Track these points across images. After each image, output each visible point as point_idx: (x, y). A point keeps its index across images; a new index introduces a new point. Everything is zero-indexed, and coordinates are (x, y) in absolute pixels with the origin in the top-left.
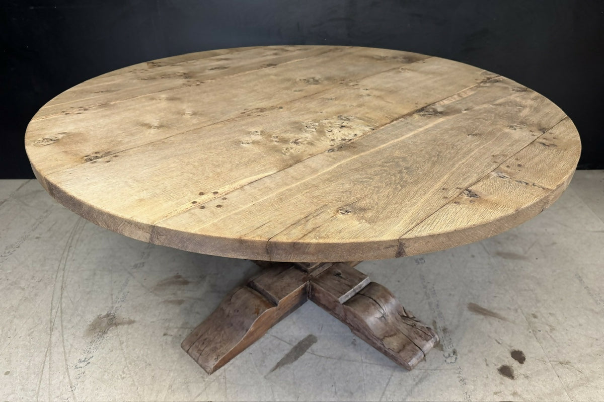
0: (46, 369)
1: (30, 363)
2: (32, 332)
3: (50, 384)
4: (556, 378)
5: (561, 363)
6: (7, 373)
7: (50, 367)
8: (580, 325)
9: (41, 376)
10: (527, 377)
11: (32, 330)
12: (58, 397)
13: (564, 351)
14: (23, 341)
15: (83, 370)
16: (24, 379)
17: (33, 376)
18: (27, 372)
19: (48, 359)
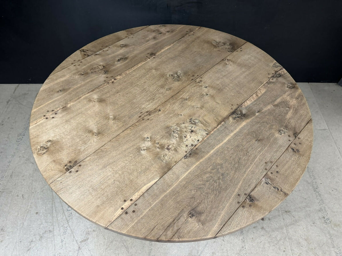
0: (54, 211)
1: (46, 208)
2: (43, 190)
3: (57, 220)
4: (282, 220)
5: (286, 212)
6: (37, 213)
7: (56, 210)
8: (300, 190)
9: (53, 215)
10: (269, 219)
11: (43, 189)
12: (62, 226)
13: (289, 205)
14: (40, 195)
15: (71, 212)
16: (45, 217)
17: (49, 215)
18: (46, 213)
19: (53, 205)
